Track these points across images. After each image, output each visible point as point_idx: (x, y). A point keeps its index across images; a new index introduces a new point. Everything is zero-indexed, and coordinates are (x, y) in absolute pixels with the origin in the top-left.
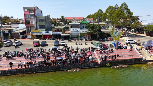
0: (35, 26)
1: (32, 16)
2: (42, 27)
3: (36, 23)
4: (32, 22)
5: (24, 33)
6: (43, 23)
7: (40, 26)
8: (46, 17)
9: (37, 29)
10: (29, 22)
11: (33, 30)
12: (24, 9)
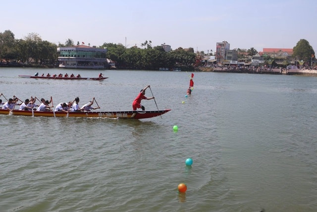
0: (224, 57)
1: (222, 49)
2: (229, 58)
3: (225, 55)
4: (222, 54)
5: (215, 62)
6: (231, 55)
7: (228, 57)
8: (233, 50)
9: (225, 60)
10: (219, 54)
11: (222, 61)
12: (217, 43)
